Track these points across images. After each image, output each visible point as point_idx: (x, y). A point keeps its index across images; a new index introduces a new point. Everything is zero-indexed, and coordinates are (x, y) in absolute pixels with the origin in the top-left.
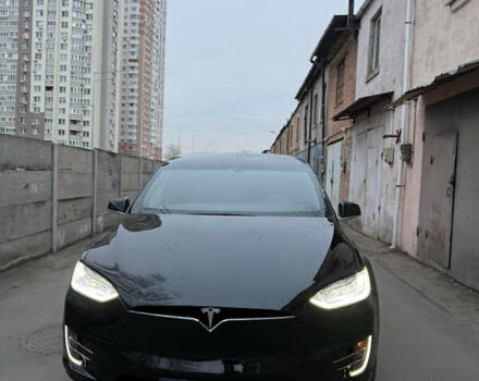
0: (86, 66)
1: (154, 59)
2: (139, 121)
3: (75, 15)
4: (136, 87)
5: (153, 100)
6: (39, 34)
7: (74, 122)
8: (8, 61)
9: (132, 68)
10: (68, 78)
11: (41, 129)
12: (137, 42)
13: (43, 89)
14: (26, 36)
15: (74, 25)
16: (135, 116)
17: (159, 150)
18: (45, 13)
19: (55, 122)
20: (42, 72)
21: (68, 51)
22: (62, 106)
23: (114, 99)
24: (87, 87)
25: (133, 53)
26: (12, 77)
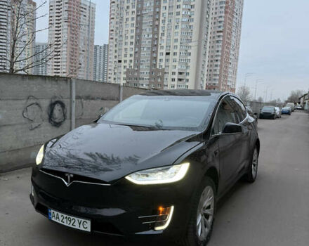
0: (189, 38)
1: (234, 29)
2: (220, 70)
3: (184, 6)
4: (220, 49)
5: (231, 57)
6: (164, 21)
7: (180, 73)
8: (148, 39)
9: (219, 36)
10: (179, 47)
11: (162, 78)
12: (223, 19)
13: (164, 54)
14: (157, 23)
15: (184, 13)
16: (219, 68)
17: (233, 90)
18: (167, 8)
19: (170, 73)
20: (164, 44)
21: (179, 30)
22: (174, 64)
23: (205, 58)
24: (189, 51)
25: (220, 27)
26: (148, 48)
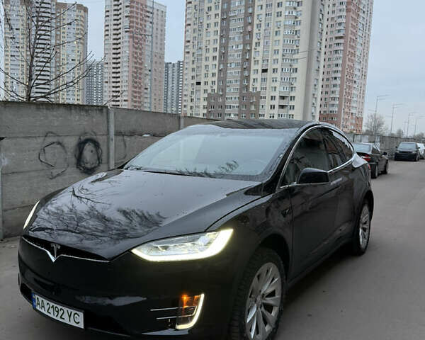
0: (295, 48)
1: (360, 33)
2: (341, 92)
3: (288, 4)
4: (340, 62)
5: (356, 72)
6: (259, 26)
7: (283, 98)
8: (236, 51)
9: (338, 44)
10: (280, 60)
11: (257, 105)
12: (343, 20)
13: (260, 71)
14: (249, 28)
15: (287, 14)
16: (338, 89)
17: (359, 119)
18: (264, 7)
19: (268, 98)
20: (259, 58)
21: (280, 37)
22: (274, 84)
23: (318, 75)
24: (295, 66)
25: (339, 31)
26: (238, 64)
